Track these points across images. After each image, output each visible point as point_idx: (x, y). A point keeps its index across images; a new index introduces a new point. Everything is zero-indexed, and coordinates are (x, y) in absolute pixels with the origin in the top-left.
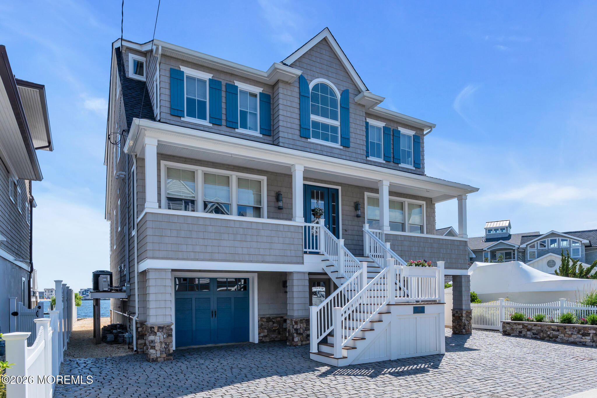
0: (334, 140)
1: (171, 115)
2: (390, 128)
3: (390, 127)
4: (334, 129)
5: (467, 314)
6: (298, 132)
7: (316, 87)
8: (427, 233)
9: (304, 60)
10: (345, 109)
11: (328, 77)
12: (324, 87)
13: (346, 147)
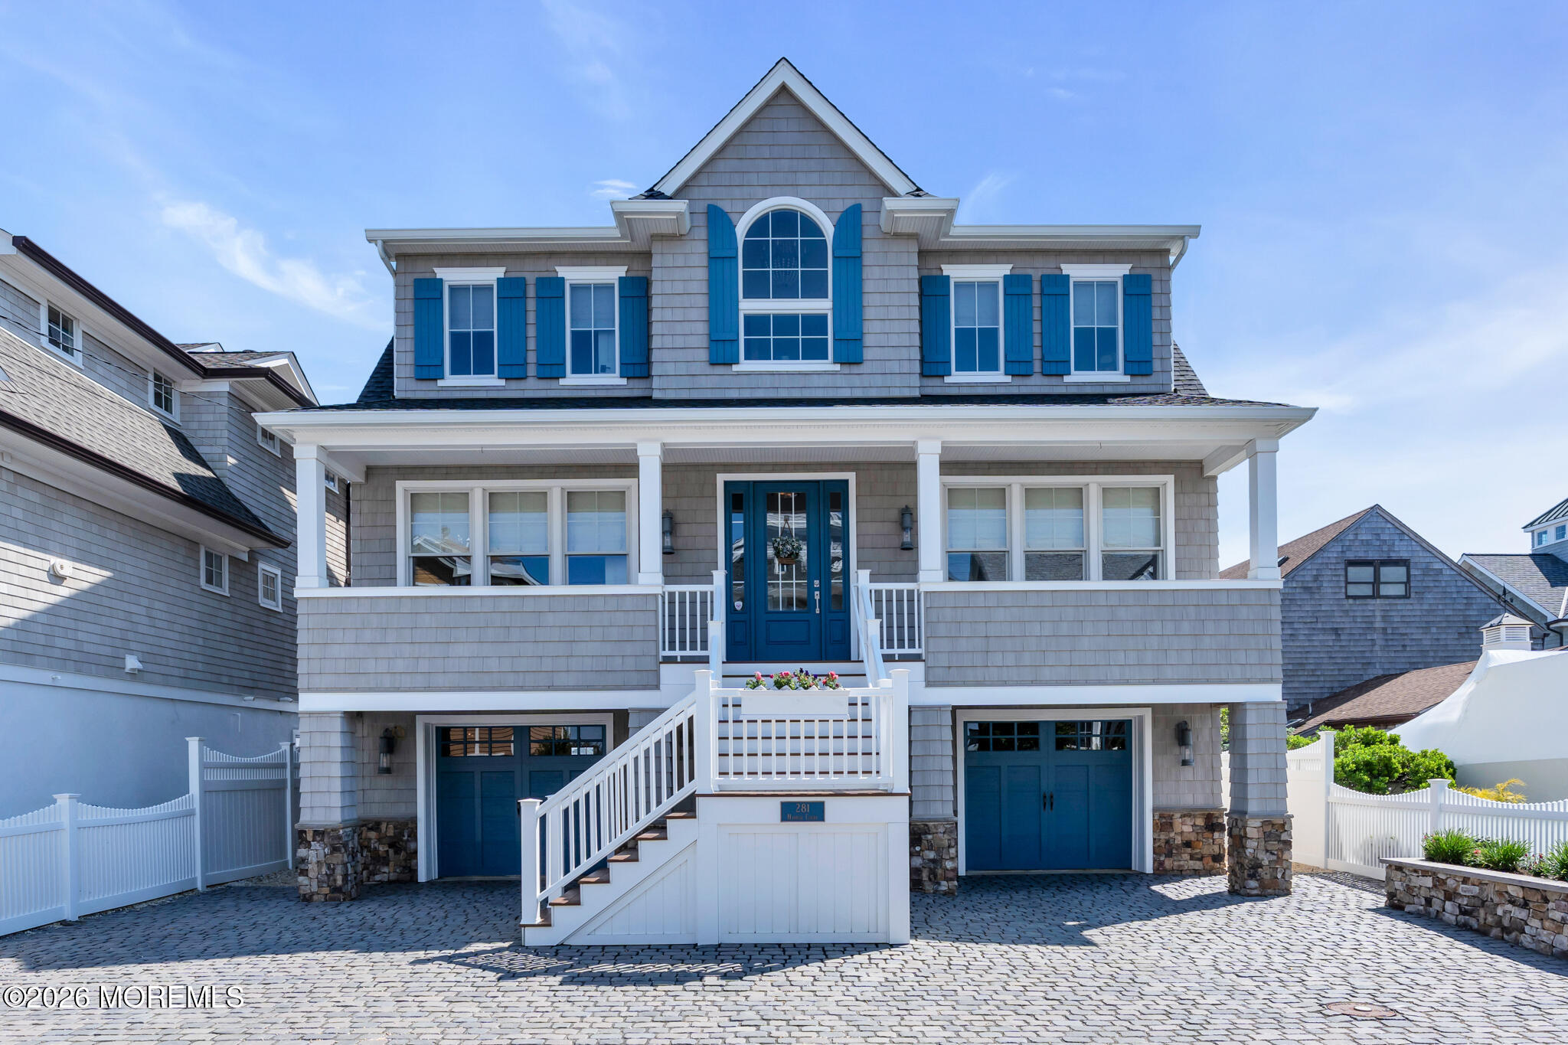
0: (816, 351)
1: (417, 379)
2: (1030, 276)
3: (1030, 272)
4: (816, 323)
5: (1268, 829)
6: (703, 355)
7: (759, 227)
8: (1180, 574)
9: (721, 165)
10: (851, 258)
11: (793, 188)
12: (784, 219)
13: (850, 364)
